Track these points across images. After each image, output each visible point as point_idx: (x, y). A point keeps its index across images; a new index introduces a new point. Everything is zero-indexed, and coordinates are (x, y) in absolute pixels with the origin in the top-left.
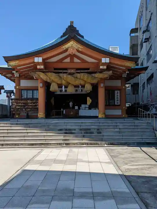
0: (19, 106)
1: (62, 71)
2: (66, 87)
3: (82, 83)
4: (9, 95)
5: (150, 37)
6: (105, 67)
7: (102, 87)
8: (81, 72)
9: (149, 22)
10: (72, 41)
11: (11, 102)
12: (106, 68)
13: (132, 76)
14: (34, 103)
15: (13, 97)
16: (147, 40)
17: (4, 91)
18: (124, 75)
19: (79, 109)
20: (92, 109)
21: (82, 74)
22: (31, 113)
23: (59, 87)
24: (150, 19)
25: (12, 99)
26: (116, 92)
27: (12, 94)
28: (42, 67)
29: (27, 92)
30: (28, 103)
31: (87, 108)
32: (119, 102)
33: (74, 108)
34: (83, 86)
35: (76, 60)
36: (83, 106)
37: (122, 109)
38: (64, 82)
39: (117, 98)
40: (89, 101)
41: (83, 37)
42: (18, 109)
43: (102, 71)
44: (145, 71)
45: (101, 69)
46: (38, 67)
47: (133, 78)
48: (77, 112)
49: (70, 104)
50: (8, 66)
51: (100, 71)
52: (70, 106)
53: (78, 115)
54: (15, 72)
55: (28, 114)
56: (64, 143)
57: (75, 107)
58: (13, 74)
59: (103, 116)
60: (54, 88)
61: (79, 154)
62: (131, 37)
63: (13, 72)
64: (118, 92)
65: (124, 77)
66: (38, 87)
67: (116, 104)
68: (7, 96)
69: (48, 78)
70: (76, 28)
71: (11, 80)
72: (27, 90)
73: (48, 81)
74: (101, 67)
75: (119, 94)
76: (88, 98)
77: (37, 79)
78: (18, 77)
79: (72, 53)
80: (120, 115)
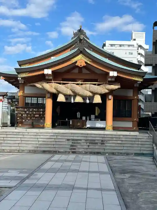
1: (69, 82)
3: (91, 94)
4: (10, 101)
12: (114, 80)
19: (86, 119)
29: (31, 99)
37: (133, 122)
40: (97, 111)
45: (110, 81)
46: (47, 77)
54: (20, 79)
57: (83, 117)
60: (61, 98)
62: (154, 31)
65: (136, 87)
72: (32, 97)
74: (109, 79)
76: (97, 108)
78: (23, 83)
79: (81, 66)
80: (131, 127)
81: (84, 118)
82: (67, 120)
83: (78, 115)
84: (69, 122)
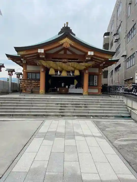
0: (26, 84)
1: (58, 60)
2: (61, 72)
3: (73, 69)
4: (18, 76)
5: (119, 38)
6: (90, 59)
7: (87, 73)
8: (72, 62)
9: (119, 28)
10: (67, 38)
11: (20, 81)
13: (107, 65)
14: (36, 83)
15: (21, 77)
16: (117, 40)
17: (15, 73)
18: (101, 65)
19: (69, 88)
20: (78, 88)
21: (73, 63)
22: (34, 89)
23: (55, 72)
24: (120, 26)
25: (21, 79)
26: (95, 76)
27: (21, 75)
28: (44, 56)
29: (32, 74)
30: (32, 82)
31: (74, 87)
32: (97, 83)
33: (66, 87)
34: (73, 72)
35: (68, 52)
36: (71, 86)
37: (98, 89)
38: (59, 68)
39: (96, 81)
40: (76, 82)
41: (74, 35)
42: (25, 86)
43: (87, 61)
44: (117, 62)
45: (87, 60)
46: (41, 56)
47: (107, 67)
48: (67, 90)
49: (62, 84)
50: (18, 55)
51: (86, 61)
52: (62, 86)
53: (68, 92)
54: (23, 59)
55: (32, 90)
56: (60, 115)
58: (21, 61)
59: (87, 93)
60: (52, 72)
61: (74, 127)
62: (104, 38)
63: (22, 59)
64: (96, 77)
65: (101, 66)
66: (40, 71)
67: (94, 85)
68: (17, 77)
69: (48, 65)
70: (70, 27)
71: (20, 65)
72: (32, 73)
73: (48, 67)
74: (87, 58)
75: (97, 78)
77: (39, 65)
78: (25, 63)
79: (66, 47)
80: (97, 93)
81: (67, 87)
82: (55, 88)
83: (62, 85)
84: (57, 89)
